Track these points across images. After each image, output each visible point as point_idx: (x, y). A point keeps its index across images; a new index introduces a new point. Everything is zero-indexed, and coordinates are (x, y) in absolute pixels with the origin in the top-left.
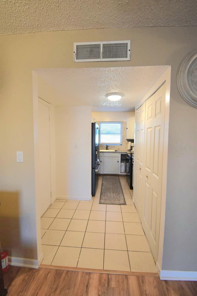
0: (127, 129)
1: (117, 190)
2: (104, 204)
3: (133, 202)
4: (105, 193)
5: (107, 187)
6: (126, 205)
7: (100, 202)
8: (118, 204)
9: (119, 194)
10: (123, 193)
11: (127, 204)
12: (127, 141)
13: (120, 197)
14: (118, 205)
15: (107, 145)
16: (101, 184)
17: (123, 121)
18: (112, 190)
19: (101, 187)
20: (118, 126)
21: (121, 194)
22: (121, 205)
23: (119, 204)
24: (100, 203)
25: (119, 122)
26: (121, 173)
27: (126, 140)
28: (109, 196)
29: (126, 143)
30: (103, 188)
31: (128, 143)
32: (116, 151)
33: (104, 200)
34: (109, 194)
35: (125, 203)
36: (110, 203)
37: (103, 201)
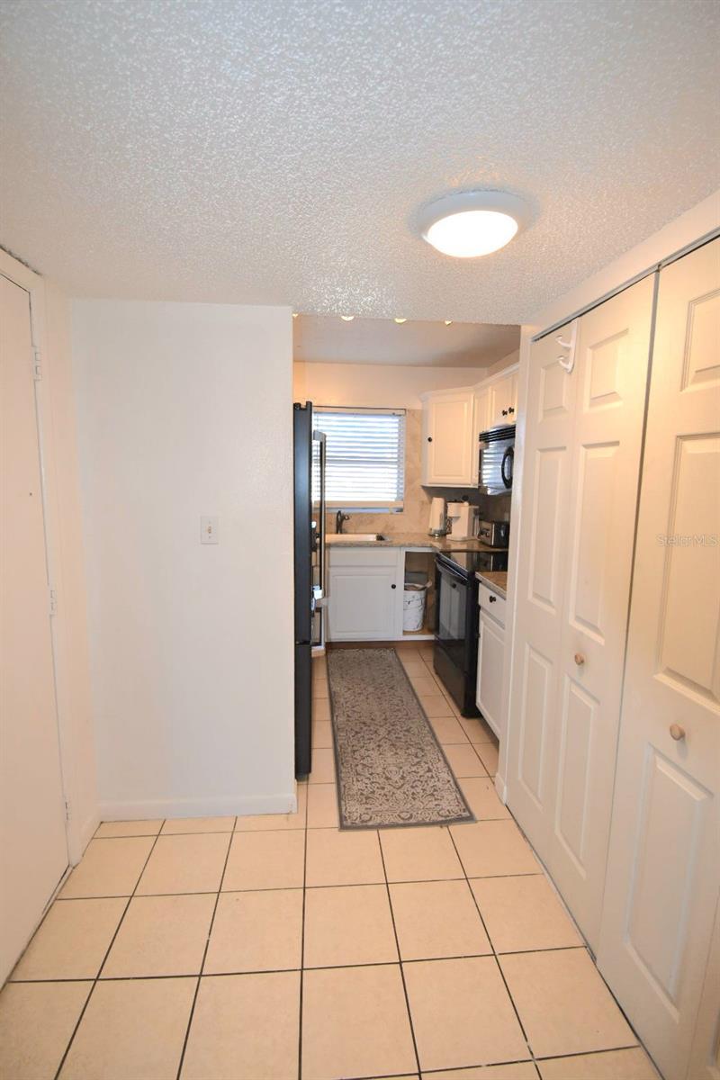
0: (430, 440)
1: (408, 731)
2: (364, 826)
3: (504, 802)
4: (354, 752)
5: (356, 715)
6: (476, 822)
7: (342, 818)
8: (435, 818)
9: (422, 750)
10: (438, 745)
11: (477, 816)
12: (424, 497)
13: (429, 770)
14: (436, 829)
15: (339, 512)
16: (327, 695)
17: (407, 407)
18: (382, 732)
19: (328, 716)
20: (387, 429)
21: (431, 754)
22: (452, 828)
23: (441, 824)
24: (343, 827)
25: (391, 412)
26: (405, 633)
27: (422, 490)
28: (380, 770)
29: (423, 502)
30: (341, 719)
31: (431, 502)
32: (380, 538)
33: (360, 803)
34: (374, 754)
35: (467, 808)
36: (393, 820)
37: (355, 810)
